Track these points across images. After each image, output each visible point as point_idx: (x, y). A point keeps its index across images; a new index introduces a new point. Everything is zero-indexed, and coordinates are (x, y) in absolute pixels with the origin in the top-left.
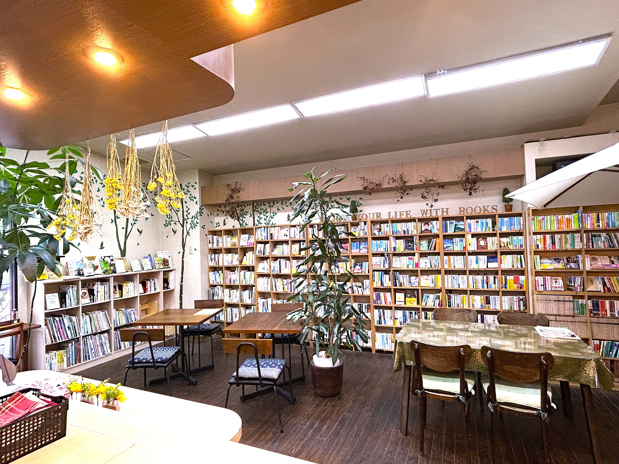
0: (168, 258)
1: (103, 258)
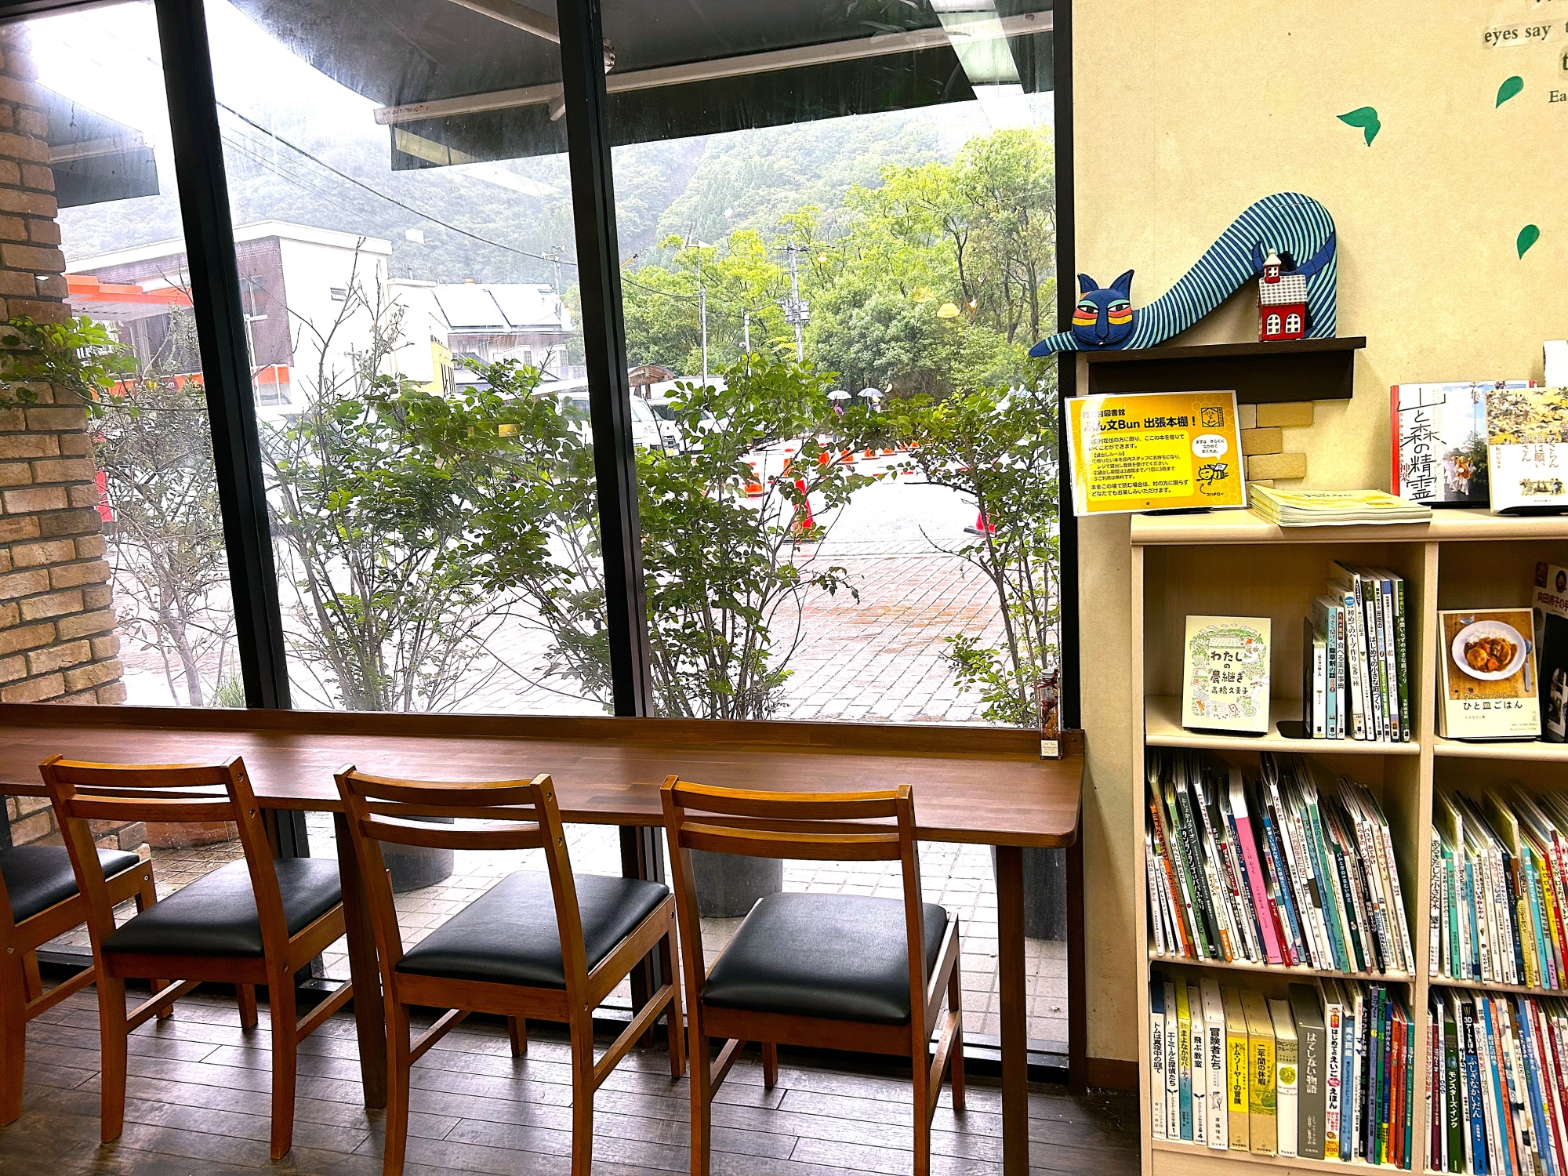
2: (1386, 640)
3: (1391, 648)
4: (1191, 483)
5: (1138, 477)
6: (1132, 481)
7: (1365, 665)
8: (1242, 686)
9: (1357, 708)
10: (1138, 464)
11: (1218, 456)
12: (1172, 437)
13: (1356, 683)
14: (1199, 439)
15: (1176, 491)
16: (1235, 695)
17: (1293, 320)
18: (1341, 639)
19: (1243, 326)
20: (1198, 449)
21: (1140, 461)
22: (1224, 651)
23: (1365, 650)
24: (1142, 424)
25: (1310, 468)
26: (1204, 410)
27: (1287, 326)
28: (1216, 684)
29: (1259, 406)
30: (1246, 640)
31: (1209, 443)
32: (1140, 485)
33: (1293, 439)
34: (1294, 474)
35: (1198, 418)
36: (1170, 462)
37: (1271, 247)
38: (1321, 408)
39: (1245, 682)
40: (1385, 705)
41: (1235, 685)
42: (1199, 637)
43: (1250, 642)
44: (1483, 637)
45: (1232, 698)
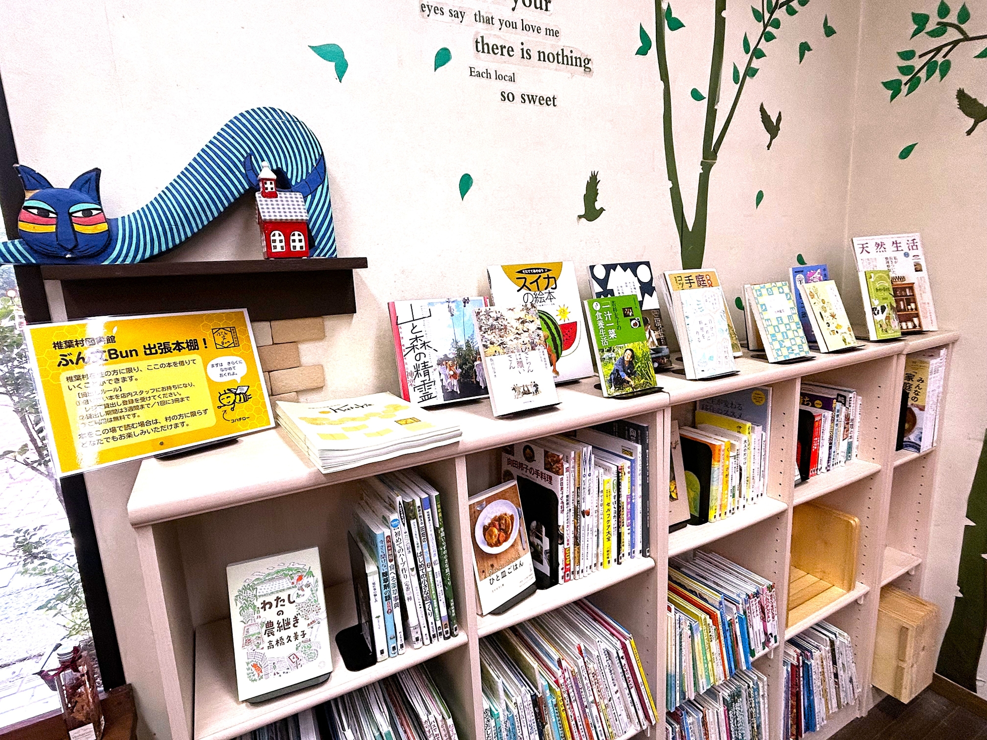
0: (912, 277)
1: (600, 273)
2: (431, 552)
3: (435, 558)
4: (211, 412)
5: (144, 415)
6: (137, 420)
7: (415, 579)
8: (298, 630)
9: (412, 621)
10: (143, 399)
11: (238, 378)
12: (182, 363)
13: (409, 599)
14: (214, 362)
15: (195, 424)
16: (294, 643)
17: (296, 238)
18: (391, 561)
19: (245, 243)
20: (214, 374)
21: (144, 395)
22: (275, 597)
23: (413, 565)
24: (141, 351)
25: (328, 377)
26: (215, 331)
27: (292, 244)
28: (272, 638)
29: (273, 323)
30: (296, 577)
31: (225, 366)
32: (148, 423)
33: (309, 353)
34: (315, 385)
35: (210, 340)
36: (184, 392)
37: (263, 160)
38: (330, 322)
39: (302, 624)
40: (436, 610)
41: (291, 632)
42: (245, 588)
43: (300, 578)
44: (493, 517)
45: (289, 648)
